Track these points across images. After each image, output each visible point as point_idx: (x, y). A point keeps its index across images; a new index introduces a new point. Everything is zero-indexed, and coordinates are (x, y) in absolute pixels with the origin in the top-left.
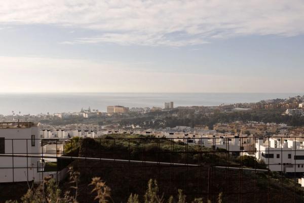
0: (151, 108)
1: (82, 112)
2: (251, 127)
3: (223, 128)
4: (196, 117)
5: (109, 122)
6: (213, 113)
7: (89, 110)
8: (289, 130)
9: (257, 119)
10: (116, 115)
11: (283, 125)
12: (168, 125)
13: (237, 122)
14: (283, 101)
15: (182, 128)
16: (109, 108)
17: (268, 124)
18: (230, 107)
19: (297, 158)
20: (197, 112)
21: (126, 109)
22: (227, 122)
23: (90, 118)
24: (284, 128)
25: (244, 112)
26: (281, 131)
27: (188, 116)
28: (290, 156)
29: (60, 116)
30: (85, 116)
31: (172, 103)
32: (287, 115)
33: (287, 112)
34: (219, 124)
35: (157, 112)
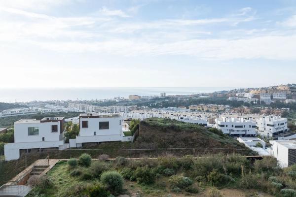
0: (153, 96)
1: (115, 98)
2: (210, 107)
3: (195, 108)
4: (178, 102)
5: (131, 105)
6: (188, 99)
7: (119, 98)
8: (231, 109)
9: (213, 103)
10: (134, 101)
11: (227, 106)
12: (163, 106)
13: (202, 104)
14: (227, 92)
15: (172, 108)
16: (130, 96)
17: (219, 106)
18: (197, 96)
19: (236, 127)
20: (179, 99)
21: (140, 97)
22: (196, 104)
23: (120, 102)
24: (228, 108)
25: (205, 98)
26: (227, 110)
27: (174, 101)
28: (233, 126)
29: (103, 101)
30: (117, 101)
31: (165, 93)
32: (229, 101)
33: (230, 99)
34: (192, 106)
35: (157, 99)
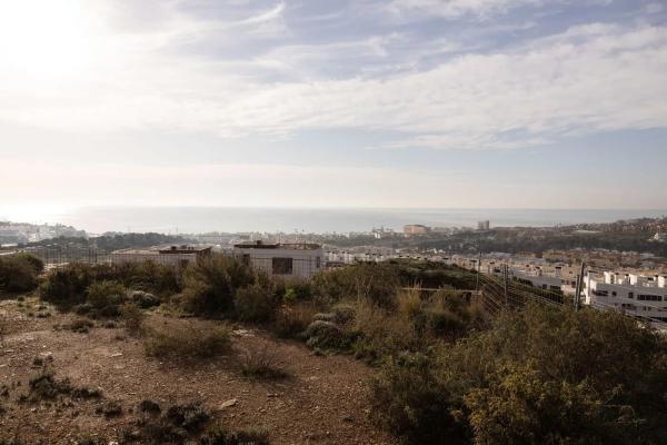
0: (460, 228)
1: (374, 231)
2: (598, 257)
3: (557, 257)
4: (519, 241)
6: (543, 237)
7: (382, 230)
8: (656, 262)
9: (608, 245)
10: (415, 236)
11: (646, 255)
13: (578, 249)
14: (653, 221)
15: (499, 254)
16: (407, 228)
17: (624, 253)
18: (568, 229)
19: (642, 298)
20: (520, 235)
21: (428, 229)
22: (563, 248)
24: (649, 259)
25: (589, 236)
27: (508, 239)
28: (631, 295)
29: (348, 236)
30: (377, 236)
31: (488, 223)
32: (656, 242)
33: (656, 237)
34: (552, 251)
35: (468, 233)
